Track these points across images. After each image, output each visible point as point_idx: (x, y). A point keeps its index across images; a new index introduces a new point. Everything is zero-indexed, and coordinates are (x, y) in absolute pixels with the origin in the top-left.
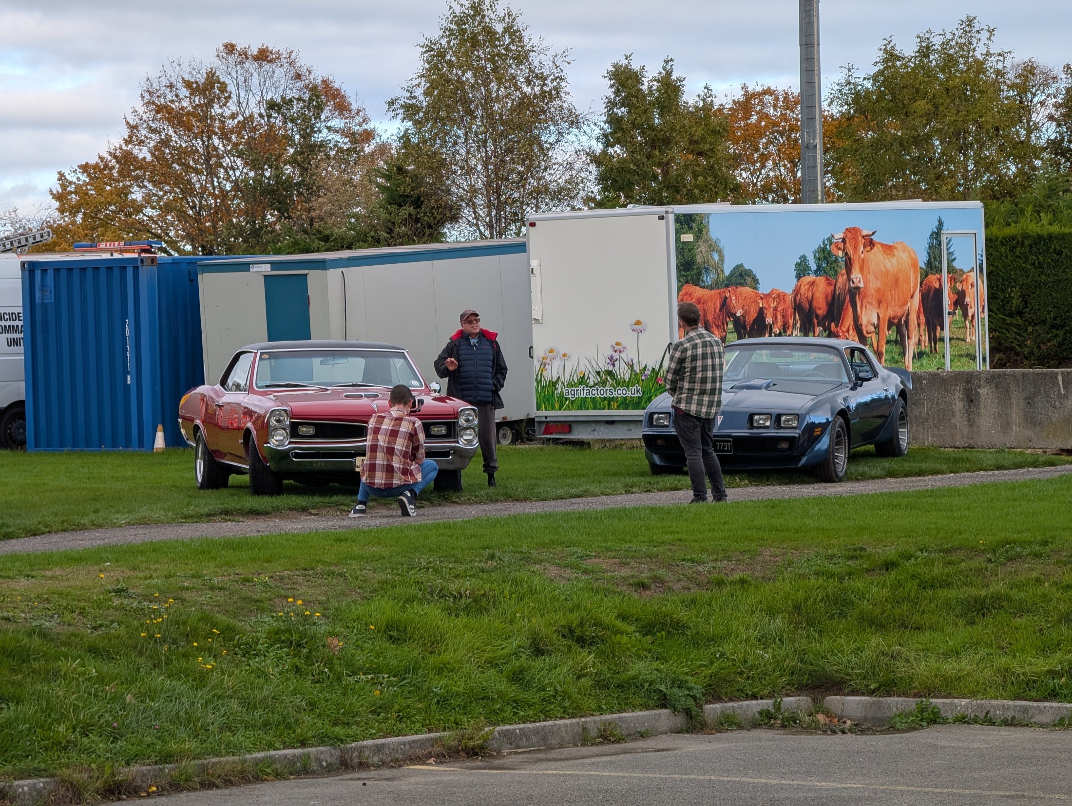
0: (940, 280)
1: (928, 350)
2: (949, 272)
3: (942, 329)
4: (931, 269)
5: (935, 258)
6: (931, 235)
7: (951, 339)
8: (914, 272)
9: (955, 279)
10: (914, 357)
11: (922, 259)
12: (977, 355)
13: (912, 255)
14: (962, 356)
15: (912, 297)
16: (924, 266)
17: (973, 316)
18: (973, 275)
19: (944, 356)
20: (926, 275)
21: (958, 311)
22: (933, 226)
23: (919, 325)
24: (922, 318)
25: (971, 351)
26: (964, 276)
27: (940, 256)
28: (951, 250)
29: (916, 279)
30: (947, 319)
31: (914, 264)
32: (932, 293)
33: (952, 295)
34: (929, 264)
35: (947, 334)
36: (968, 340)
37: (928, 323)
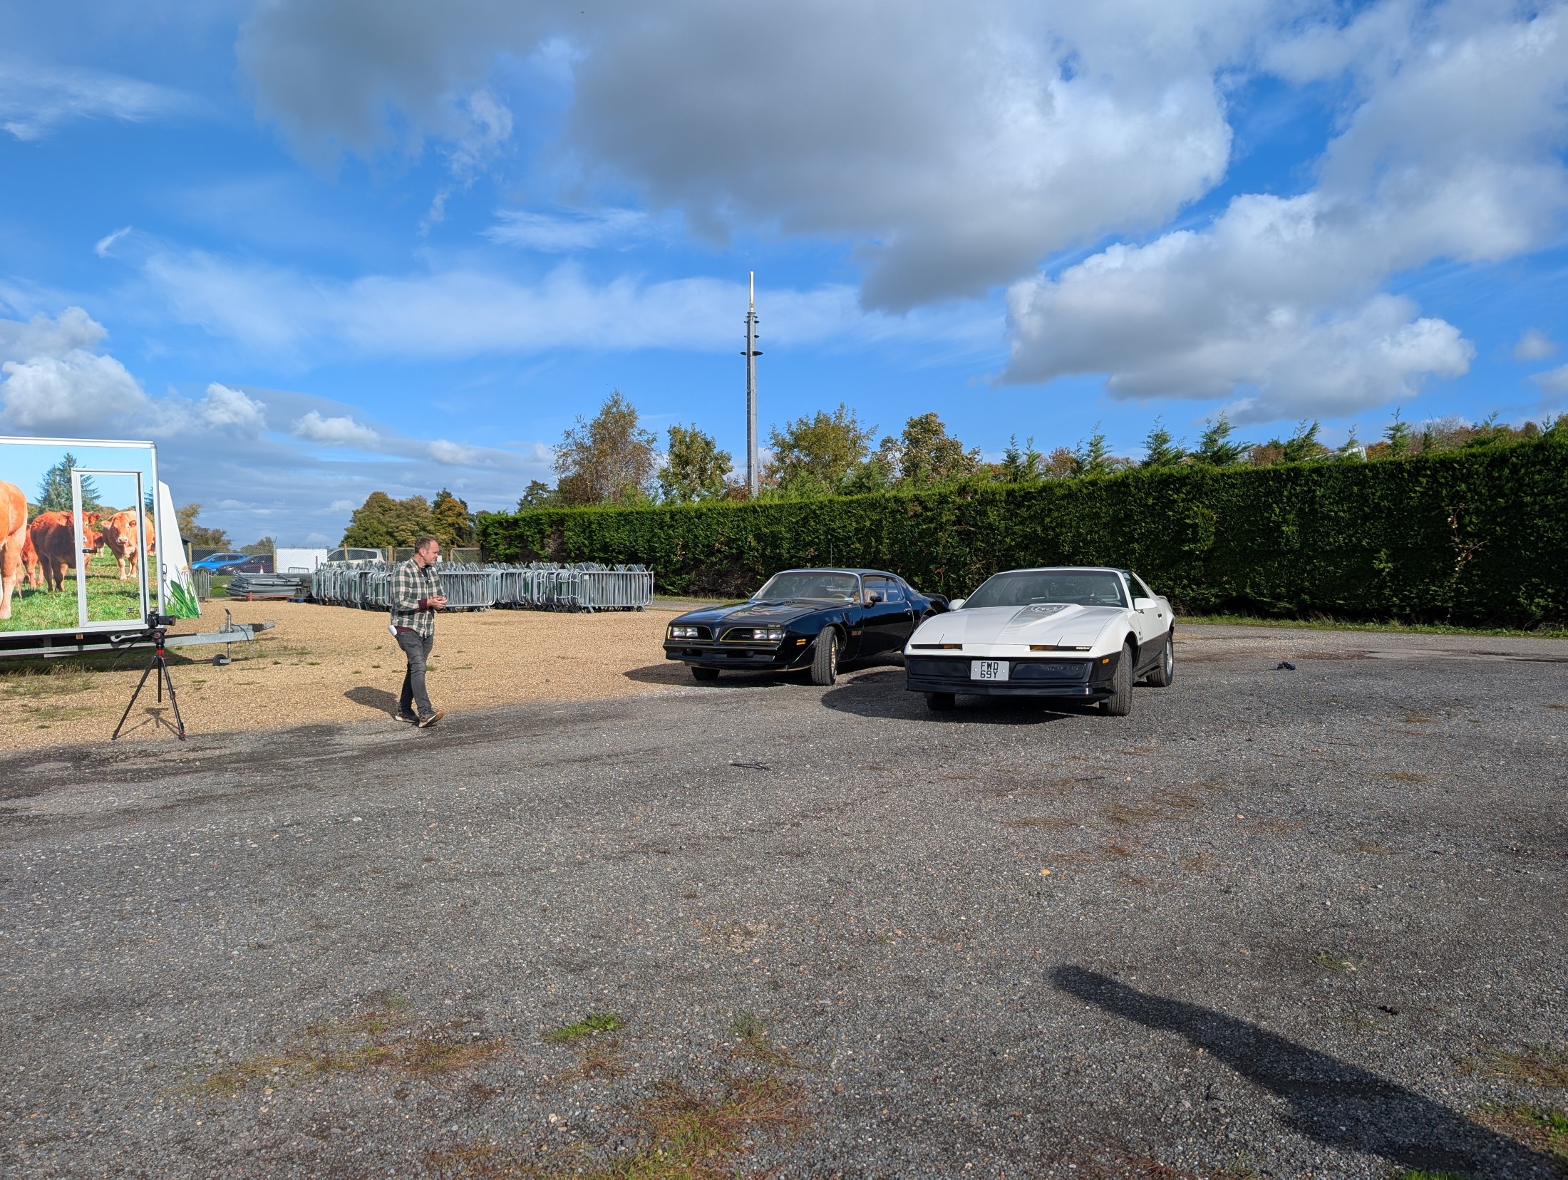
0: (68, 518)
1: (44, 587)
2: (85, 510)
3: (72, 565)
4: (51, 505)
5: (58, 495)
6: (52, 472)
7: (87, 577)
8: (16, 508)
9: (97, 517)
10: (15, 595)
11: (34, 495)
12: (141, 592)
13: (12, 490)
14: (111, 593)
15: (11, 534)
16: (36, 503)
17: (133, 555)
18: (134, 515)
19: (75, 594)
20: (41, 511)
21: (104, 551)
22: (58, 461)
23: (25, 563)
24: (33, 556)
25: (129, 588)
26: (116, 515)
27: (69, 493)
28: (91, 488)
29: (20, 516)
30: (80, 558)
31: (17, 501)
32: (52, 530)
33: (92, 534)
34: (48, 501)
35: (80, 571)
36: (124, 577)
37: (43, 561)
